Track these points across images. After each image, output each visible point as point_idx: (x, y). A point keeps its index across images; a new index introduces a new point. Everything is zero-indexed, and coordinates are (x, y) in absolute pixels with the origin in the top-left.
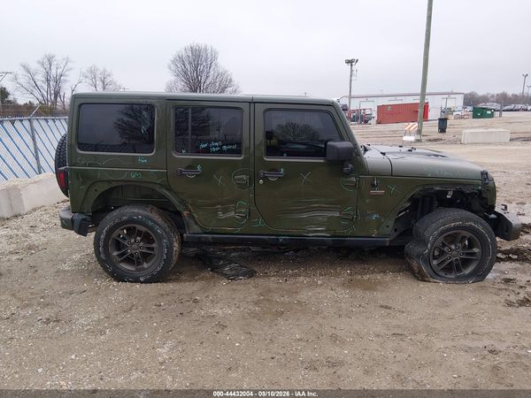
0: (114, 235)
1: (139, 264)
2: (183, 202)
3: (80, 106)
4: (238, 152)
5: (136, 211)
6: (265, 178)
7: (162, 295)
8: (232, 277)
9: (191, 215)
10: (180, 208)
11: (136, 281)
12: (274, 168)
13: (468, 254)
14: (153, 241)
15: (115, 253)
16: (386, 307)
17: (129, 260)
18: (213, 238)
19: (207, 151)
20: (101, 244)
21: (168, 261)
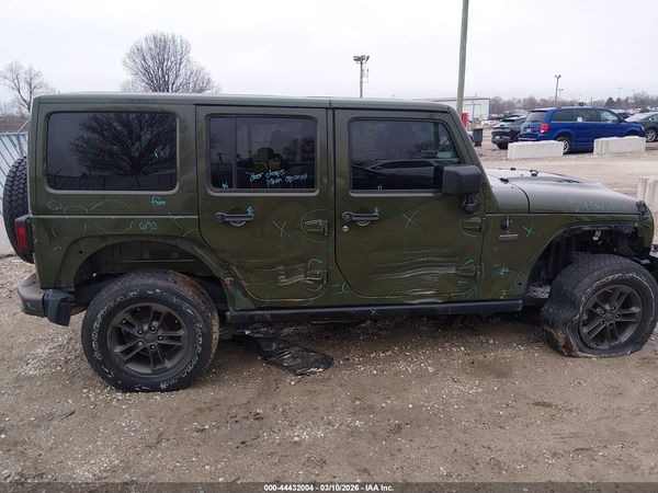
0: (115, 321)
1: (157, 361)
2: (224, 264)
3: (49, 116)
4: (310, 184)
5: (151, 281)
6: (352, 224)
7: (200, 410)
8: (300, 371)
9: (237, 284)
10: (219, 272)
11: (155, 388)
12: (364, 207)
13: (624, 316)
14: (179, 327)
15: (118, 349)
16: (544, 405)
17: (142, 358)
18: (272, 316)
19: (261, 184)
20: (95, 336)
21: (203, 356)
